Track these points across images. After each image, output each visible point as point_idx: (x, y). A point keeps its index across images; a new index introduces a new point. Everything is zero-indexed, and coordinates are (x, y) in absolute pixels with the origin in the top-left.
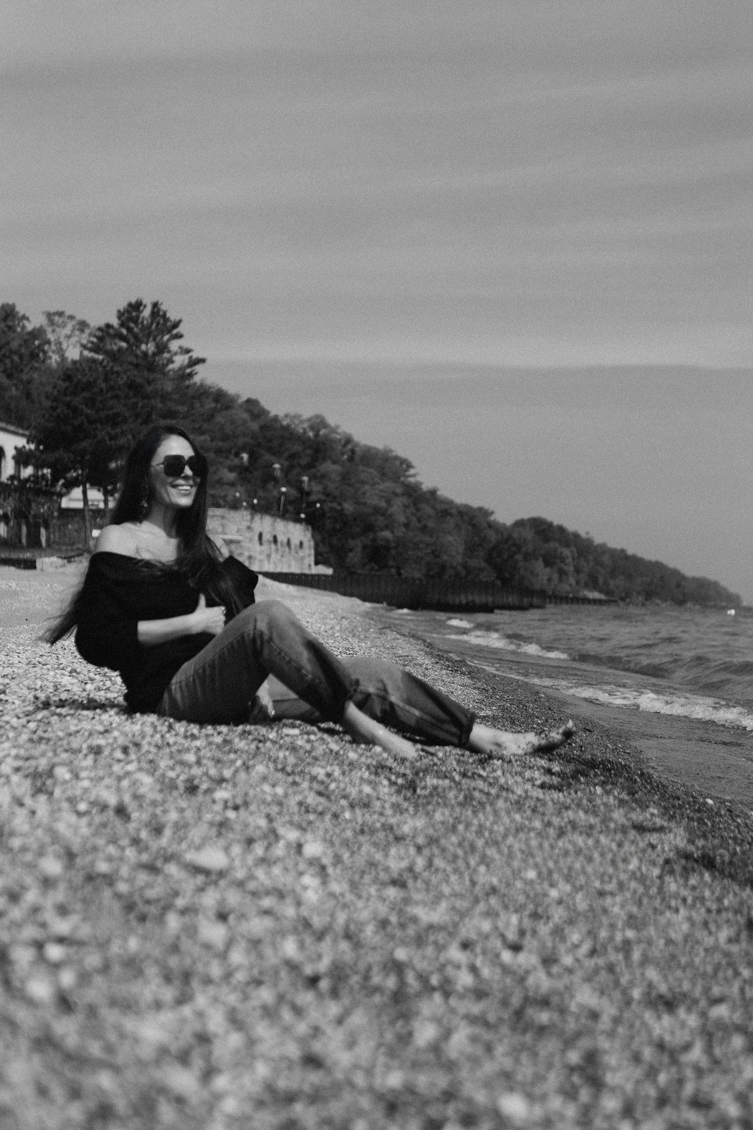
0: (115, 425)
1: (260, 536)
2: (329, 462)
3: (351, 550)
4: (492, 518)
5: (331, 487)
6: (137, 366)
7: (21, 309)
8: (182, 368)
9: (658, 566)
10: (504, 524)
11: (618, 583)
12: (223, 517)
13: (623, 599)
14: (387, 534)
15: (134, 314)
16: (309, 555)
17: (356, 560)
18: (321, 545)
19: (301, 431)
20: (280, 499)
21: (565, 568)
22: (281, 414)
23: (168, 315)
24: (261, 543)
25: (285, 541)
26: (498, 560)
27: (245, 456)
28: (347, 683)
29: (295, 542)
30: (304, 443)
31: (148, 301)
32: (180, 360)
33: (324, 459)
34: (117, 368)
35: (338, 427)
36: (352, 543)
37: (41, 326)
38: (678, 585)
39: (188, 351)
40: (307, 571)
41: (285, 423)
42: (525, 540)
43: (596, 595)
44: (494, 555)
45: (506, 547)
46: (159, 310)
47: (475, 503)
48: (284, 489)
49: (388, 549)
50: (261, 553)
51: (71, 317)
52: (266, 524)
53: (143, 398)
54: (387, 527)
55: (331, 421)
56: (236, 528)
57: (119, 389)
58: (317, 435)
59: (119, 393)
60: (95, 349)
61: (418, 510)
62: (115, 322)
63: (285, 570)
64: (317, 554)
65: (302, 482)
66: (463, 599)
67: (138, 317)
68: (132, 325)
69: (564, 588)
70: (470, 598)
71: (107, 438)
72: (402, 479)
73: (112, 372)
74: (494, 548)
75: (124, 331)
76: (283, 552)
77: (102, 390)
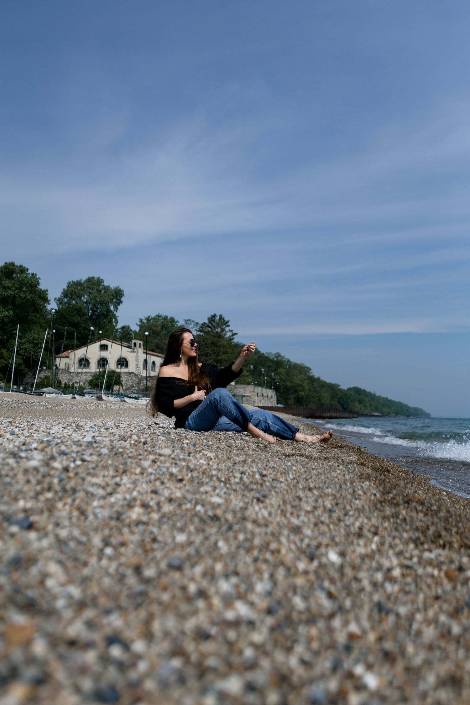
0: (207, 356)
1: (257, 394)
2: (282, 369)
3: (290, 399)
4: (340, 387)
5: (283, 377)
6: (214, 336)
7: (176, 319)
8: (230, 337)
9: (400, 403)
10: (344, 390)
11: (386, 410)
12: (244, 388)
13: (387, 415)
14: (302, 393)
15: (213, 319)
16: (275, 401)
17: (292, 402)
18: (279, 397)
19: (272, 358)
20: (264, 382)
21: (366, 404)
22: (265, 353)
23: (225, 319)
24: (258, 397)
25: (266, 395)
26: (342, 402)
27: (252, 366)
28: (248, 417)
29: (270, 396)
30: (273, 362)
31: (218, 314)
32: (229, 334)
33: (280, 368)
34: (208, 337)
35: (285, 356)
36: (290, 396)
37: (183, 325)
38: (407, 410)
39: (232, 331)
40: (274, 406)
41: (266, 355)
42: (351, 395)
43: (378, 414)
44: (341, 400)
45: (345, 397)
46: (222, 317)
47: (333, 382)
48: (266, 378)
49: (303, 398)
50: (258, 400)
51: (193, 321)
52: (259, 390)
53: (217, 347)
54: (302, 391)
55: (282, 355)
56: (249, 391)
57: (208, 344)
58: (277, 359)
59: (208, 345)
60: (200, 331)
61: (313, 385)
62: (207, 322)
63: (266, 405)
64: (277, 401)
65: (271, 375)
66: (328, 415)
67: (215, 320)
68: (213, 322)
69: (366, 412)
70: (331, 414)
71: (204, 361)
72: (308, 374)
73: (206, 338)
74: (340, 398)
75: (210, 325)
76: (266, 399)
77: (202, 345)
